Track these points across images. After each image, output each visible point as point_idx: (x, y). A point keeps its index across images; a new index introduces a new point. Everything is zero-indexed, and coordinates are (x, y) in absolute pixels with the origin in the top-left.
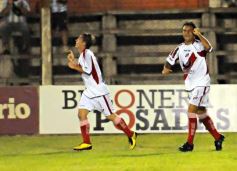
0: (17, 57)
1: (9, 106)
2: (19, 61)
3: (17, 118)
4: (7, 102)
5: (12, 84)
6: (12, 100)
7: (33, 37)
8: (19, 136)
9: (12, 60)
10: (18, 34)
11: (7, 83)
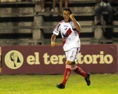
0: (105, 27)
1: (100, 56)
2: (106, 29)
3: (105, 64)
4: (99, 54)
5: (102, 43)
6: (102, 52)
7: (115, 14)
8: (106, 74)
9: (102, 29)
10: (106, 13)
11: (99, 42)
